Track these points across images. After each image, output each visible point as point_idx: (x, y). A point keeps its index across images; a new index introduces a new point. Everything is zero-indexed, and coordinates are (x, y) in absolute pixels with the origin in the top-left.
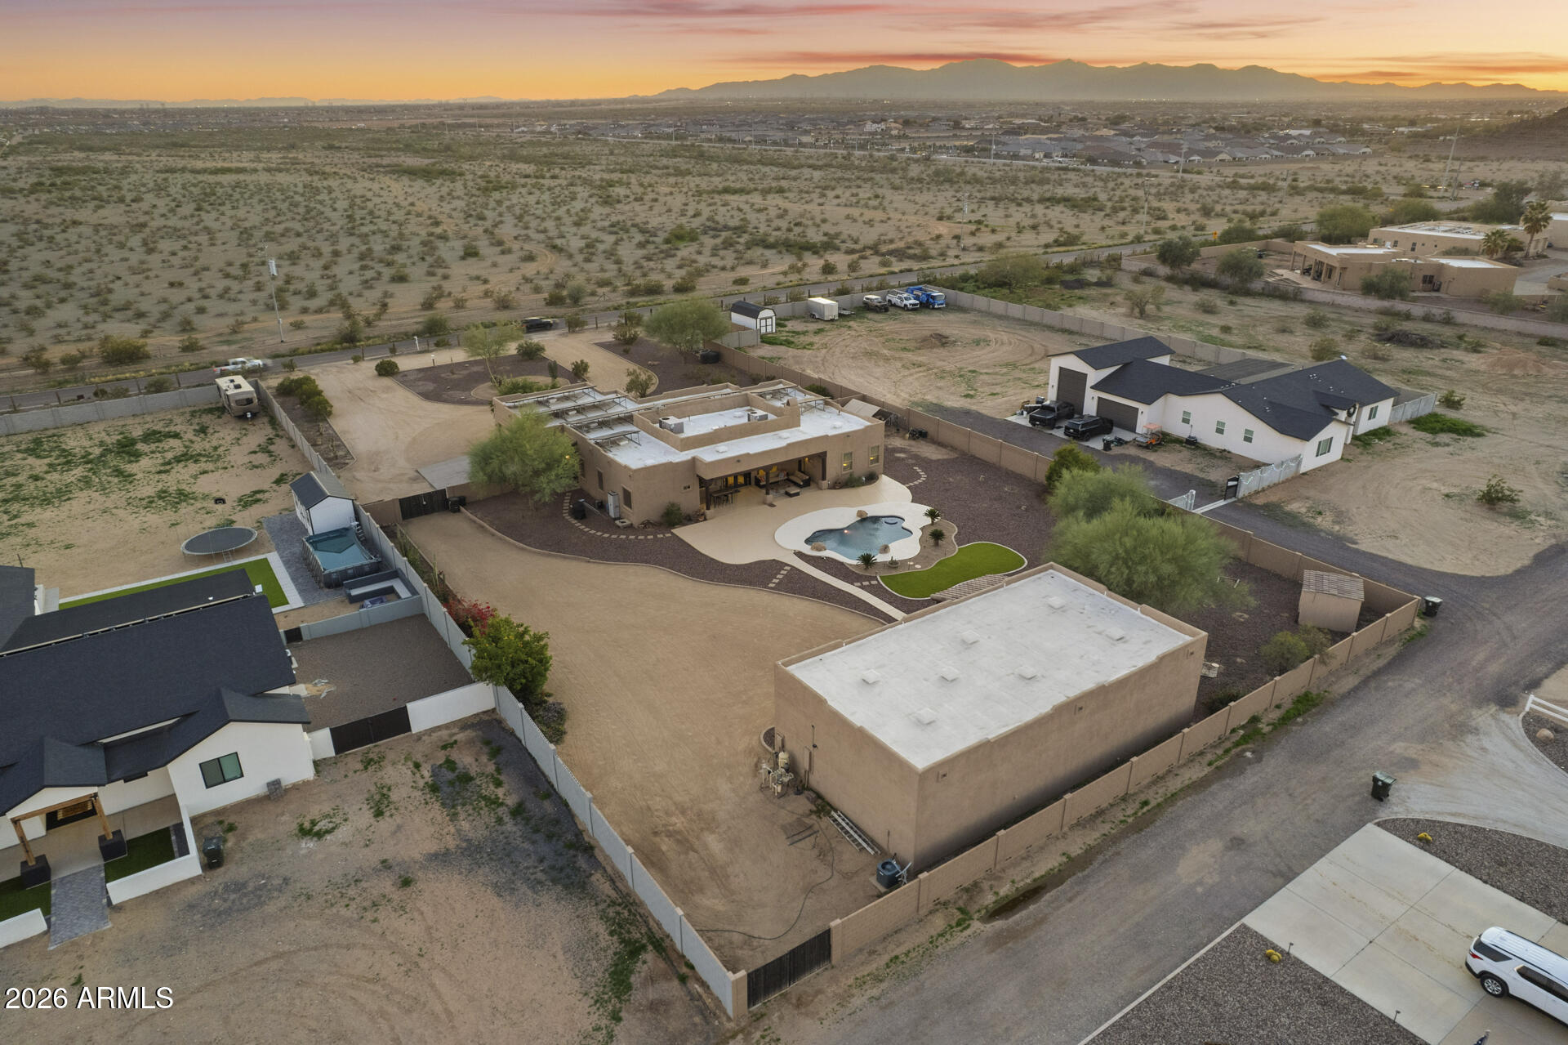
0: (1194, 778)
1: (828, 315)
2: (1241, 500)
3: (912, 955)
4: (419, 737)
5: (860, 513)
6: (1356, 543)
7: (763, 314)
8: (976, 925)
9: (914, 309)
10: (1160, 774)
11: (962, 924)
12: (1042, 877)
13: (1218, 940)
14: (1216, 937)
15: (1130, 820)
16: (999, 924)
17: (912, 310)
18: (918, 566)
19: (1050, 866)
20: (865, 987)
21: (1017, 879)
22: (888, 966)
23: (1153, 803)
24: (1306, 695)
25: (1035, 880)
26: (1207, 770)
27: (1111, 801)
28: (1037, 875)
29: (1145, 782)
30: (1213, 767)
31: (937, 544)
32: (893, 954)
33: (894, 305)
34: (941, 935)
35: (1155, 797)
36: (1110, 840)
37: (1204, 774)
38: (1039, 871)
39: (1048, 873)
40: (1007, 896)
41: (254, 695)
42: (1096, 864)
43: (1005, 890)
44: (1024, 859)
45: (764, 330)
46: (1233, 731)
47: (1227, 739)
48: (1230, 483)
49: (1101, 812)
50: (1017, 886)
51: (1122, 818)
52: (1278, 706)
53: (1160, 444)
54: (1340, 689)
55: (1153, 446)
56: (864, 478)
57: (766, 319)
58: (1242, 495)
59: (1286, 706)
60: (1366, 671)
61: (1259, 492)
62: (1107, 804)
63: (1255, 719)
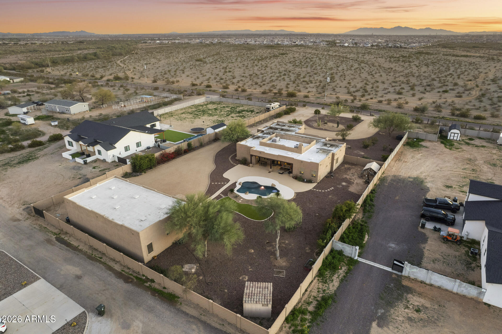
2: (403, 277)
5: (274, 185)
6: (381, 326)
7: (452, 131)
8: (55, 236)
10: (116, 260)
11: (55, 234)
13: (35, 274)
14: (38, 274)
15: (93, 256)
18: (240, 201)
23: (101, 260)
24: (176, 297)
26: (119, 270)
28: (71, 242)
29: (111, 257)
30: (121, 271)
36: (85, 254)
37: (117, 269)
39: (72, 244)
40: (64, 239)
41: (110, 144)
43: (66, 238)
44: (77, 239)
45: (452, 138)
46: (143, 275)
47: (139, 274)
48: (395, 262)
49: (96, 250)
50: (68, 240)
51: (94, 254)
52: (164, 288)
53: (456, 242)
54: (185, 308)
55: (448, 240)
56: (305, 180)
57: (455, 133)
58: (407, 275)
59: (166, 291)
60: (203, 318)
61: (425, 283)
62: (100, 250)
63: (153, 281)
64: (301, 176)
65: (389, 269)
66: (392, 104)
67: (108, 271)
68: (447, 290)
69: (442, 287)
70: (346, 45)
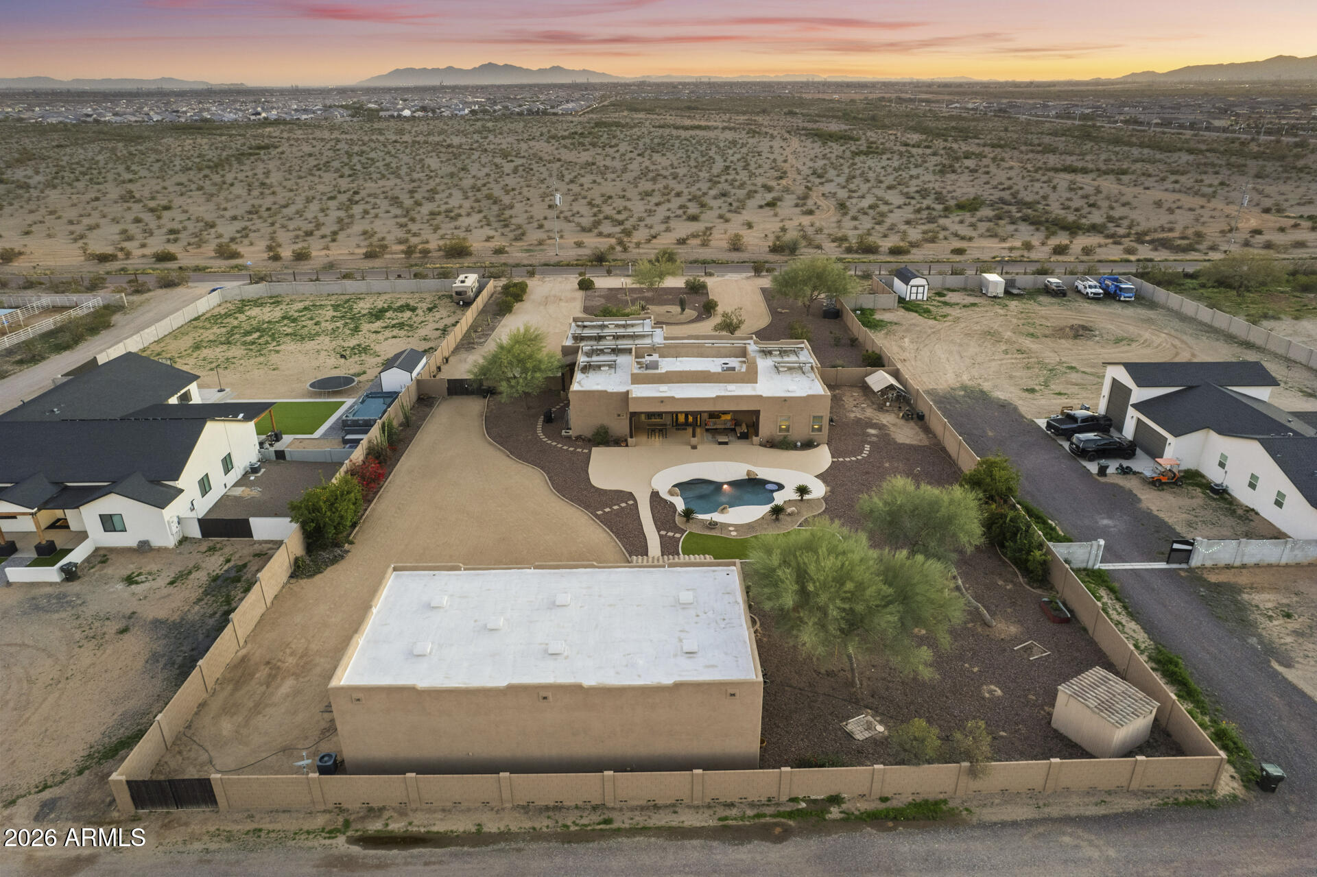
0: (687, 824)
1: (992, 292)
2: (1190, 570)
3: (272, 835)
4: (255, 542)
5: (749, 473)
6: (1288, 665)
7: (914, 282)
8: (341, 840)
9: (1096, 299)
10: (660, 802)
11: (332, 833)
12: (438, 833)
15: (573, 828)
16: (356, 849)
17: (1093, 299)
18: (734, 533)
19: (454, 828)
20: (215, 839)
21: (416, 822)
22: (248, 833)
23: (614, 826)
24: (937, 803)
25: (428, 832)
26: (712, 823)
27: (580, 803)
28: (435, 829)
29: (635, 803)
30: (721, 823)
31: (777, 519)
32: (260, 826)
33: (1079, 292)
34: (308, 832)
35: (622, 821)
36: (536, 836)
37: (705, 824)
38: (440, 827)
39: (446, 833)
40: (392, 832)
41: (152, 482)
42: (490, 848)
43: (397, 826)
44: (444, 810)
45: (913, 297)
46: (794, 800)
47: (778, 804)
48: (1176, 546)
49: (558, 808)
50: (410, 828)
51: (569, 823)
52: (884, 799)
53: (1175, 483)
54: (990, 815)
55: (1162, 484)
56: (799, 444)
57: (918, 286)
58: (1199, 564)
59: (894, 803)
60: (1055, 811)
61: (1233, 567)
62: (573, 804)
63: (835, 800)
64: (785, 437)
65: (1162, 565)
66: (712, 243)
67: (686, 842)
68: (1270, 566)
69: (1261, 564)
70: (407, 113)
